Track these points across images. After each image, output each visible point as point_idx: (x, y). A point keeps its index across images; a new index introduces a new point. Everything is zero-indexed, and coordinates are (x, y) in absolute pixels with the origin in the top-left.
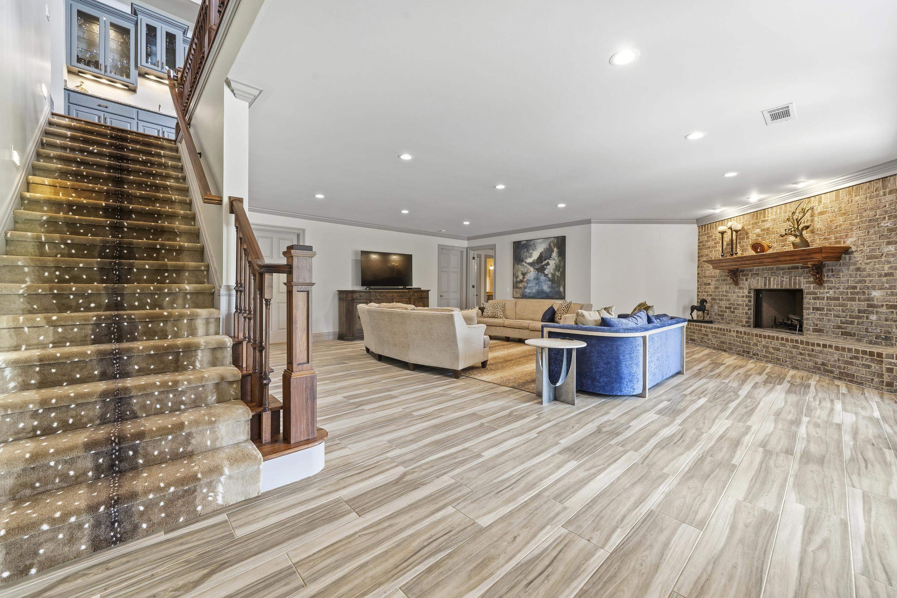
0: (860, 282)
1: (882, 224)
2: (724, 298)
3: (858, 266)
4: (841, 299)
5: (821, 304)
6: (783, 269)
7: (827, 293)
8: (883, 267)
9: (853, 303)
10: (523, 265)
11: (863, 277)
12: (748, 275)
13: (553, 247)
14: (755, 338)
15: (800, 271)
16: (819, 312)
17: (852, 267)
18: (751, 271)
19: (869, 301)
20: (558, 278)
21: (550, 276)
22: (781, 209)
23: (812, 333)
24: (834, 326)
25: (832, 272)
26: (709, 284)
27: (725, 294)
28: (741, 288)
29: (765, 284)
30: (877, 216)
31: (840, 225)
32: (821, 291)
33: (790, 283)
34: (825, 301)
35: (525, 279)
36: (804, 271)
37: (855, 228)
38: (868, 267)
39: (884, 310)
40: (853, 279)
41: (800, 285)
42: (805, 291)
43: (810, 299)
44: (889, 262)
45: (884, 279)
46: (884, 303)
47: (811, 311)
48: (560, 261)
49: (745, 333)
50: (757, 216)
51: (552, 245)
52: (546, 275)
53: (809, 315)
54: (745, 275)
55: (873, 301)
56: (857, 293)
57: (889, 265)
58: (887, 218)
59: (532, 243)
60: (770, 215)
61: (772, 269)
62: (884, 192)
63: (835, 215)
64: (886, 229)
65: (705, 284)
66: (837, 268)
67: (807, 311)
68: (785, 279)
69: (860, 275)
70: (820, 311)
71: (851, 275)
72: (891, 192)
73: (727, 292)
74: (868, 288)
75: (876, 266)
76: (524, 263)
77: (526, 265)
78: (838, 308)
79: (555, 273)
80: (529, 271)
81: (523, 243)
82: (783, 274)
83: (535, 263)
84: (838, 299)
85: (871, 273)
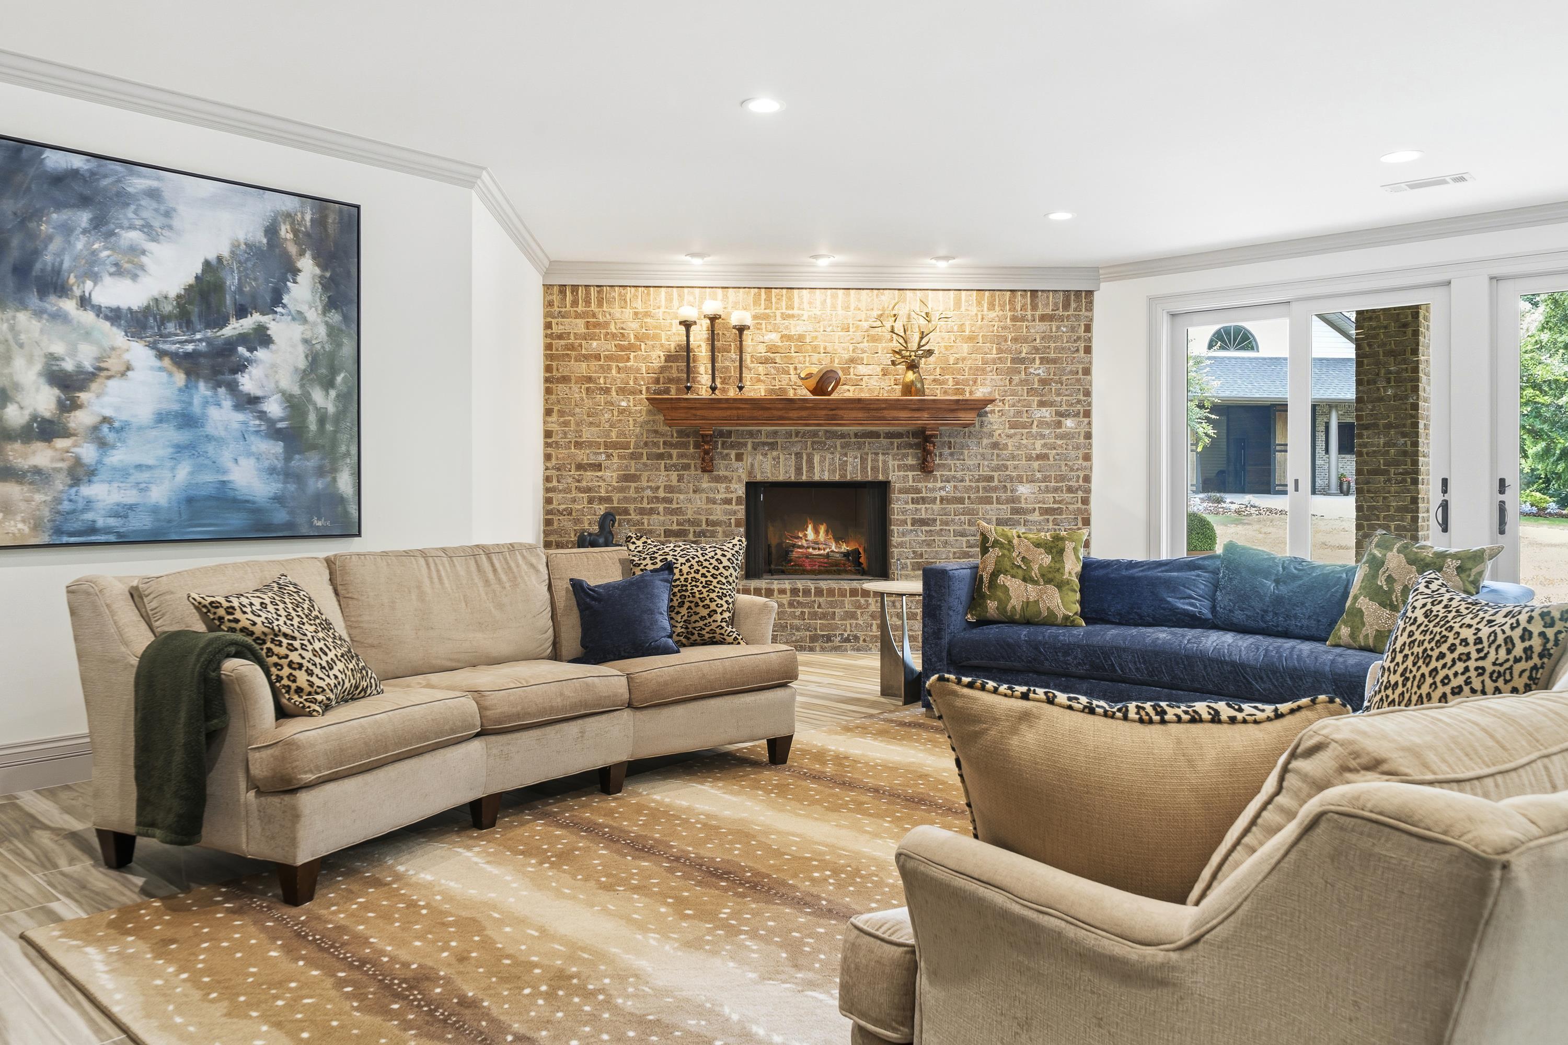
0: (997, 468)
1: (1032, 370)
2: (661, 507)
3: (994, 440)
4: (966, 500)
5: (929, 512)
6: (843, 436)
7: (941, 488)
8: (1034, 444)
9: (988, 507)
10: (60, 317)
11: (1003, 460)
12: (745, 445)
13: (292, 249)
14: (847, 600)
15: (885, 442)
16: (924, 528)
17: (985, 441)
18: (751, 434)
19: (1014, 502)
20: (322, 420)
21: (274, 408)
22: (834, 297)
23: (912, 573)
24: (954, 553)
25: (950, 448)
26: (598, 467)
27: (661, 494)
28: (718, 479)
29: (799, 470)
30: (1023, 355)
31: (964, 359)
32: (930, 485)
33: (864, 469)
34: (937, 507)
35: (81, 419)
36: (892, 443)
37: (988, 369)
38: (1010, 442)
39: (1036, 517)
40: (986, 463)
41: (886, 471)
42: (897, 485)
43: (907, 503)
44: (1043, 436)
45: (1036, 465)
46: (1037, 506)
47: (910, 527)
48: (333, 332)
49: (819, 592)
50: (768, 299)
51: (285, 232)
52: (250, 402)
53: (904, 535)
54: (732, 446)
55: (1020, 502)
56: (995, 489)
57: (1043, 442)
58: (1038, 362)
59: (138, 183)
60: (806, 306)
61: (815, 434)
62: (1033, 316)
63: (953, 338)
64: (1036, 380)
65: (580, 467)
66: (958, 440)
67: (901, 528)
68: (850, 460)
69: (998, 455)
70: (928, 525)
71: (983, 455)
72: (1043, 318)
73: (669, 489)
74: (1011, 479)
75: (1024, 442)
76: (69, 306)
77: (88, 317)
78: (962, 517)
79: (307, 396)
80: (113, 364)
81: (54, 161)
82: (842, 447)
83: (163, 320)
84: (961, 501)
85: (1016, 453)
